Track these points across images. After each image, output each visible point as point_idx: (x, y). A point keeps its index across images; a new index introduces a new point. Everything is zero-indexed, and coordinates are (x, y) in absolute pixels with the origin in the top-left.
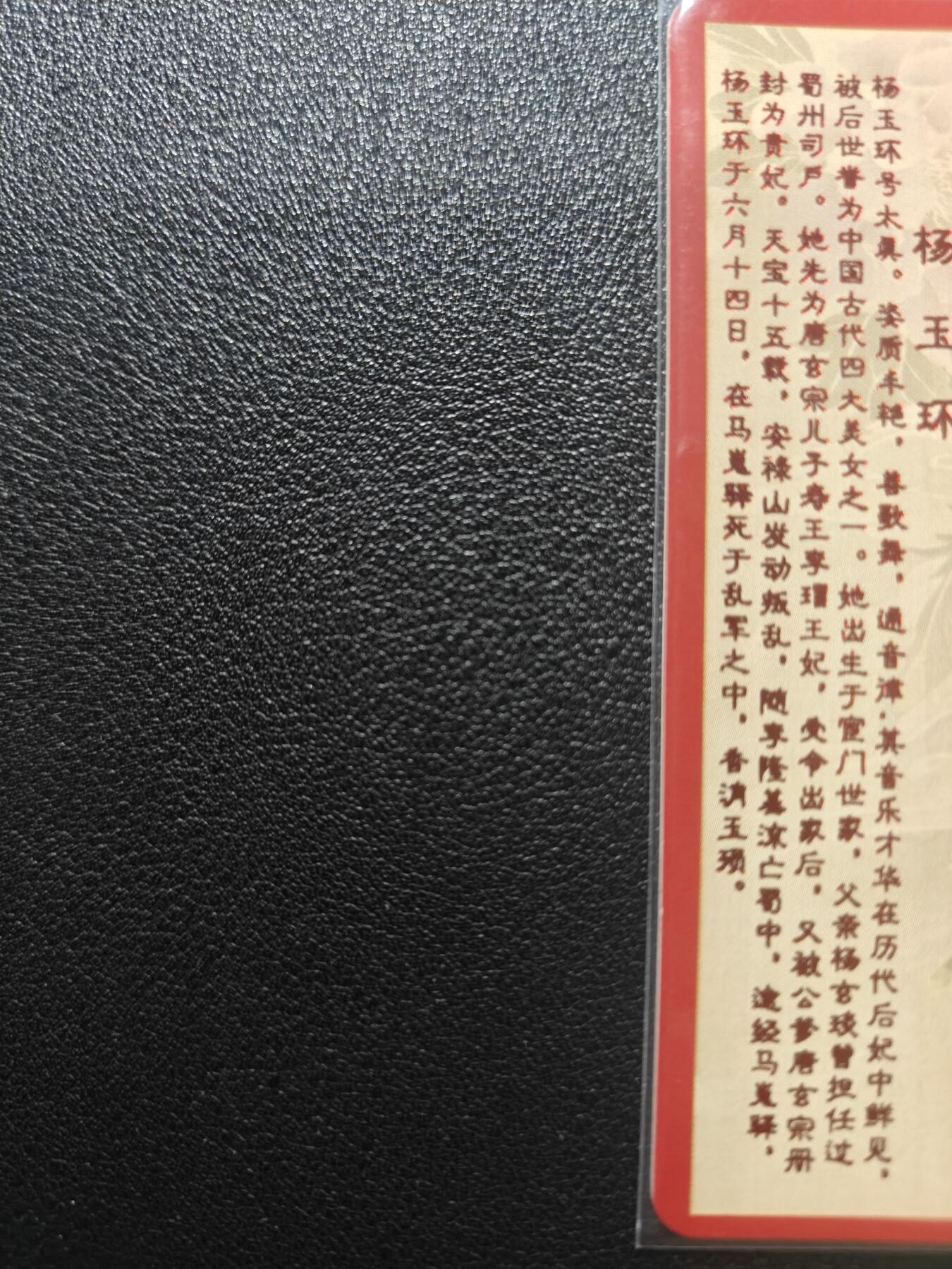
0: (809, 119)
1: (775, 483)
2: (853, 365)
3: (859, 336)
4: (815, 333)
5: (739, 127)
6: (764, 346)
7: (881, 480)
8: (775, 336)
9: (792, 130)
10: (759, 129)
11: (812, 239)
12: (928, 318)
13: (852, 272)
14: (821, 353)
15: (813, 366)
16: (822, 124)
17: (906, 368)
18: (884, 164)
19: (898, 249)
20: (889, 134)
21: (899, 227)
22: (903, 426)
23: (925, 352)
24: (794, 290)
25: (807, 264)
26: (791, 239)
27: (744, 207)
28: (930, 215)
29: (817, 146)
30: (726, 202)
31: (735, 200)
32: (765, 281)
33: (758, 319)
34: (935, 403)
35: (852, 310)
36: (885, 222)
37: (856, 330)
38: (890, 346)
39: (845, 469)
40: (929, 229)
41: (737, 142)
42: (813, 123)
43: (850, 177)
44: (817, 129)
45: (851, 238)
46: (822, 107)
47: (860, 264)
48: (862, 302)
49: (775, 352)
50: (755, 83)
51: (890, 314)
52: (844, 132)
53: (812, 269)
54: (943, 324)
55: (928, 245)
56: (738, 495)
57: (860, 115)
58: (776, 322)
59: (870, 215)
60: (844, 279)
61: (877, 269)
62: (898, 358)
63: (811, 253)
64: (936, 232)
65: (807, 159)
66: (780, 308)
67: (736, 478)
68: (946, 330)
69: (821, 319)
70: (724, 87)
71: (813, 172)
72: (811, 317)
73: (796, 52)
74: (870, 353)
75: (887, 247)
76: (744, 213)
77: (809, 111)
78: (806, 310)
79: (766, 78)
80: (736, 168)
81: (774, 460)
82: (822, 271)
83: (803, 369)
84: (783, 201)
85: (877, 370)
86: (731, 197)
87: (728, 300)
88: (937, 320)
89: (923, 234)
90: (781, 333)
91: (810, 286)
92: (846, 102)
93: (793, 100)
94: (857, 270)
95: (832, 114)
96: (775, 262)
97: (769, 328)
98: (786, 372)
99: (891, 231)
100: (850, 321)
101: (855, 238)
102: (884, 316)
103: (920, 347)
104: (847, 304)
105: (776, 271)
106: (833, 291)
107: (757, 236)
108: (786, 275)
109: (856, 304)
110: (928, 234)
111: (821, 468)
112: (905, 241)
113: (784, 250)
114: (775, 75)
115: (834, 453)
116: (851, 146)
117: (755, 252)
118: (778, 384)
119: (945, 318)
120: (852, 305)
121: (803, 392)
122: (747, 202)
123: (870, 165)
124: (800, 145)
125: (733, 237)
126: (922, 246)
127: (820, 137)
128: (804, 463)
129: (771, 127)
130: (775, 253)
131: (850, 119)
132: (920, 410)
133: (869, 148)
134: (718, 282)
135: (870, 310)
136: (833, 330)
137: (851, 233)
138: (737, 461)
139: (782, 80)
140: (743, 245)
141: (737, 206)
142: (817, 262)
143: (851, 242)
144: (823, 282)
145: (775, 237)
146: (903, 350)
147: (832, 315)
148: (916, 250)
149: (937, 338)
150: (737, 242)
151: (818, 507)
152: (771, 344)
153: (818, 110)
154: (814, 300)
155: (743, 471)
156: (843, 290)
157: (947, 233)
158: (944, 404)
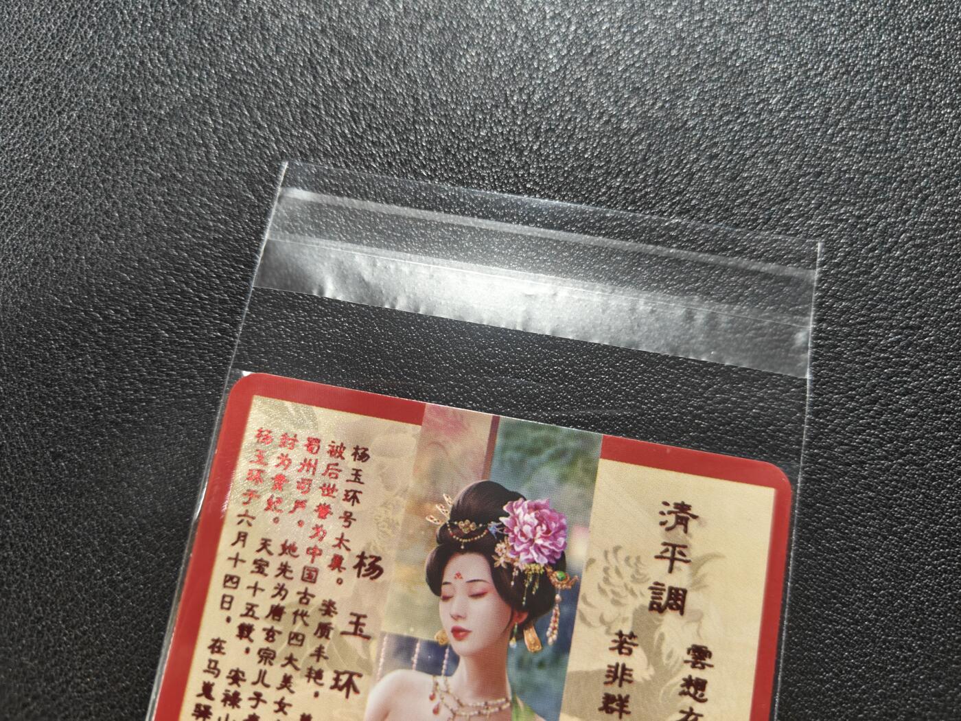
0: (305, 468)
1: (228, 709)
2: (297, 638)
3: (305, 618)
4: (277, 612)
5: (259, 467)
6: (242, 616)
7: (298, 718)
8: (250, 610)
9: (293, 474)
10: (271, 470)
11: (288, 549)
12: (352, 614)
13: (310, 576)
14: (278, 627)
15: (270, 634)
16: (314, 473)
17: (330, 645)
18: (347, 506)
19: (344, 564)
20: (355, 486)
21: (348, 549)
22: (321, 685)
23: (346, 638)
24: (269, 582)
25: (282, 564)
26: (275, 547)
27: (250, 520)
28: (369, 544)
29: (306, 487)
30: (239, 516)
31: (246, 514)
32: (252, 572)
33: (242, 596)
34: (344, 673)
35: (305, 601)
36: (339, 545)
37: (304, 615)
38: (324, 630)
39: (277, 707)
40: (367, 555)
41: (256, 477)
42: (307, 471)
43: (323, 511)
44: (309, 476)
45: (314, 552)
46: (316, 462)
47: (316, 571)
48: (313, 596)
49: (248, 621)
50: (277, 439)
51: (329, 608)
52: (326, 480)
53: (284, 569)
54: (362, 620)
55: (365, 565)
56: (203, 712)
57: (340, 471)
58: (254, 601)
59: (331, 539)
60: (303, 579)
61: (327, 577)
62: (327, 637)
63: (286, 558)
64: (372, 557)
65: (298, 495)
66: (258, 592)
67: (204, 701)
68: (364, 625)
69: (283, 604)
70: (256, 440)
71: (300, 504)
72: (277, 601)
73: (308, 422)
74: (310, 632)
75: (337, 563)
76: (250, 525)
77: (307, 463)
78: (274, 596)
79: (285, 437)
80: (251, 495)
81: (231, 693)
82: (291, 572)
83: (264, 635)
84: (276, 520)
85: (310, 645)
86: (243, 513)
87: (226, 581)
88: (359, 617)
89: (362, 557)
90: (255, 609)
91: (281, 580)
92: (332, 460)
93: (299, 454)
94: (314, 574)
95: (322, 467)
96: (261, 560)
97: (248, 604)
98: (252, 635)
99: (342, 552)
100: (302, 608)
101: (318, 552)
102: (324, 608)
103: (343, 633)
104: (302, 596)
105: (260, 567)
106: (295, 586)
107: (254, 542)
108: (267, 570)
109: (308, 597)
110: (366, 558)
111: (261, 704)
112: (350, 560)
113: (270, 553)
114: (291, 436)
115: (271, 695)
116: (329, 490)
117: (250, 552)
118: (245, 643)
119: (365, 616)
120: (305, 597)
121: (260, 651)
122: (253, 518)
123: (338, 505)
124: (295, 485)
125: (238, 539)
126: (359, 566)
127: (310, 481)
128: (250, 699)
129: (280, 471)
130: (263, 555)
131: (333, 472)
132: (335, 676)
133: (340, 493)
134: (222, 567)
135: (316, 603)
136: (289, 611)
137: (315, 548)
138: (207, 690)
139: (295, 440)
140: (244, 546)
141: (246, 519)
142: (289, 564)
143: (314, 555)
144: (290, 579)
145: (265, 544)
146: (331, 635)
147: (291, 601)
148: (355, 567)
149: (356, 629)
150: (240, 543)
152: (246, 615)
153: (313, 463)
154: (281, 590)
155: (209, 697)
156: (301, 587)
157: (378, 559)
158: (351, 674)
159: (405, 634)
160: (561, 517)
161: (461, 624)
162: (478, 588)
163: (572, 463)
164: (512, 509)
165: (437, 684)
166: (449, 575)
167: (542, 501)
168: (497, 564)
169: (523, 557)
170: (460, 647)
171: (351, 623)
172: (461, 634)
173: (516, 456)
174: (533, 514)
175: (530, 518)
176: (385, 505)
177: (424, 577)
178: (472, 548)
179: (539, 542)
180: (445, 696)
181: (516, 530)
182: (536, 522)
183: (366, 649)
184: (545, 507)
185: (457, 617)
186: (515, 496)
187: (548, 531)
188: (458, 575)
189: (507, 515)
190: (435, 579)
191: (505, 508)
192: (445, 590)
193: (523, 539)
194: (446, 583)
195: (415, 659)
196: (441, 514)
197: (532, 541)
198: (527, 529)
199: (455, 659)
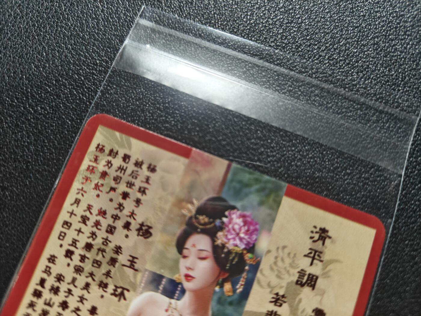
0: (120, 170)
1: (52, 296)
2: (97, 264)
3: (104, 253)
4: (88, 247)
5: (94, 164)
6: (69, 245)
7: (89, 308)
8: (74, 243)
9: (112, 172)
10: (101, 168)
11: (102, 213)
12: (131, 256)
13: (111, 230)
14: (88, 255)
15: (83, 258)
16: (124, 174)
17: (115, 271)
18: (139, 195)
19: (131, 227)
20: (146, 185)
21: (134, 219)
22: (105, 291)
23: (125, 268)
24: (87, 229)
25: (97, 221)
26: (95, 211)
27: (84, 194)
28: (147, 219)
29: (118, 181)
30: (78, 189)
31: (82, 189)
32: (79, 222)
33: (71, 234)
34: (121, 287)
35: (105, 243)
36: (130, 216)
37: (103, 251)
38: (113, 261)
39: (79, 299)
40: (145, 224)
41: (91, 169)
42: (121, 172)
43: (125, 195)
44: (121, 175)
45: (116, 218)
46: (127, 168)
47: (115, 228)
48: (110, 242)
49: (72, 248)
50: (107, 151)
51: (118, 250)
52: (130, 179)
53: (97, 224)
54: (135, 260)
55: (142, 230)
56: (37, 294)
57: (138, 175)
58: (77, 238)
59: (126, 212)
60: (107, 231)
61: (120, 231)
62: (114, 266)
63: (100, 218)
64: (147, 226)
65: (113, 184)
66: (81, 234)
67: (39, 288)
68: (135, 263)
69: (93, 243)
70: (95, 150)
71: (113, 189)
72: (90, 241)
73: (126, 145)
74: (104, 262)
75: (127, 226)
76: (82, 195)
77: (122, 167)
78: (89, 238)
79: (111, 151)
80: (87, 179)
81: (55, 287)
82: (101, 226)
83: (79, 258)
84: (98, 196)
85: (104, 268)
86: (80, 188)
87: (64, 224)
88: (134, 258)
89: (142, 225)
90: (77, 243)
91: (95, 229)
92: (136, 169)
93: (117, 162)
94: (113, 229)
95: (129, 171)
96: (86, 216)
97: (73, 239)
98: (73, 257)
99: (131, 220)
100: (103, 247)
101: (117, 218)
102: (115, 249)
103: (124, 265)
104: (104, 240)
105: (84, 220)
106: (102, 234)
107: (83, 205)
108: (87, 222)
109: (108, 242)
110: (144, 226)
111: (71, 296)
112: (134, 225)
113: (91, 213)
114: (115, 151)
115: (77, 292)
116: (130, 185)
117: (80, 211)
118: (68, 260)
119: (137, 258)
120: (106, 241)
121: (76, 266)
122: (85, 192)
123: (134, 194)
124: (112, 178)
125: (75, 202)
126: (139, 230)
127: (121, 178)
128: (65, 292)
129: (106, 169)
130: (88, 214)
131: (134, 175)
132: (114, 288)
133: (136, 188)
134: (63, 216)
135: (112, 246)
136: (95, 248)
137: (117, 216)
138: (42, 282)
139: (117, 153)
140: (77, 207)
141: (81, 192)
142: (100, 222)
143: (115, 219)
144: (100, 229)
145: (89, 208)
146: (117, 265)
147: (98, 242)
148: (137, 230)
149: (131, 264)
150: (76, 205)
151: (63, 309)
152: (72, 245)
153: (125, 168)
154: (93, 235)
155: (43, 286)
156: (105, 235)
157: (150, 227)
158: (124, 289)
159: (158, 272)
160: (256, 224)
161: (191, 273)
162: (204, 254)
163: (268, 196)
164: (230, 214)
165: (171, 303)
166: (188, 244)
167: (247, 213)
168: (216, 243)
169: (232, 242)
170: (187, 285)
171: (129, 260)
172: (190, 278)
173: (238, 186)
174: (241, 220)
175: (240, 221)
176: (160, 199)
177: (174, 243)
178: (204, 232)
179: (242, 235)
180: (174, 311)
181: (230, 226)
182: (242, 224)
183: (135, 277)
184: (249, 217)
185: (189, 269)
186: (233, 208)
187: (248, 230)
188: (194, 246)
189: (226, 217)
190: (181, 245)
191: (227, 213)
192: (185, 252)
193: (233, 232)
194: (187, 249)
195: (161, 288)
196: (190, 209)
197: (238, 234)
198: (237, 227)
199: (183, 291)
